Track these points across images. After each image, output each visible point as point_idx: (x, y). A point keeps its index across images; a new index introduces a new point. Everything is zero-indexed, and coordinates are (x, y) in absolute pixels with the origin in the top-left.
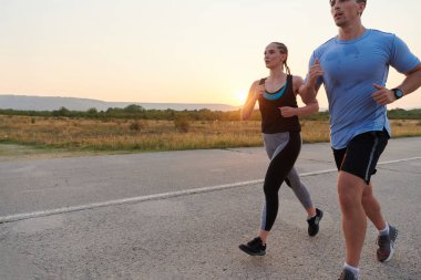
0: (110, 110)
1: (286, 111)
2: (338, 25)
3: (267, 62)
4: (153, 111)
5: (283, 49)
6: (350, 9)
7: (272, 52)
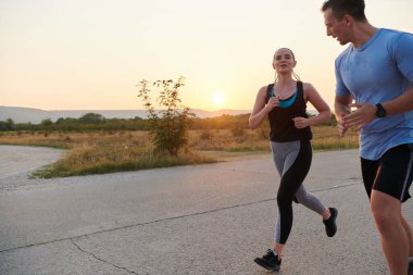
0: (60, 120)
1: (299, 122)
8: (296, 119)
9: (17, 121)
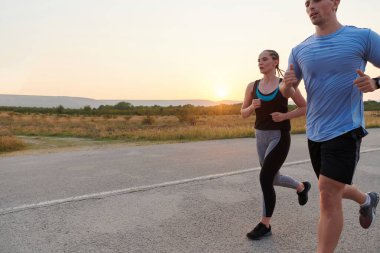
0: (101, 107)
2: (315, 24)
3: (261, 68)
4: (141, 107)
5: (274, 56)
6: (324, 8)
7: (265, 59)
8: (273, 114)
9: (66, 107)
